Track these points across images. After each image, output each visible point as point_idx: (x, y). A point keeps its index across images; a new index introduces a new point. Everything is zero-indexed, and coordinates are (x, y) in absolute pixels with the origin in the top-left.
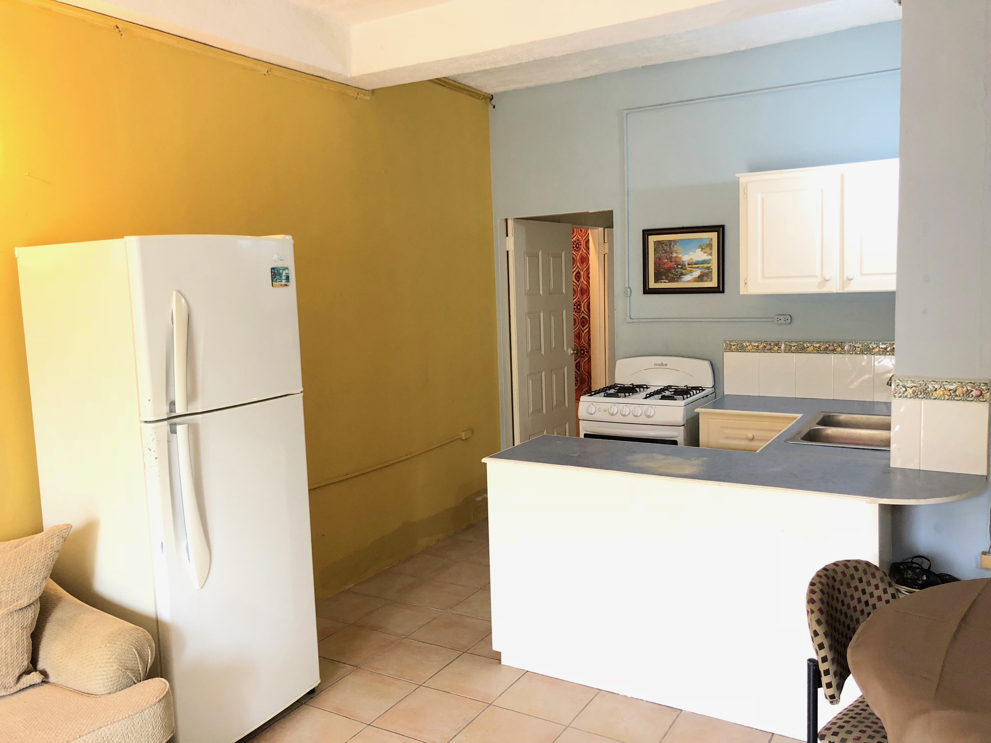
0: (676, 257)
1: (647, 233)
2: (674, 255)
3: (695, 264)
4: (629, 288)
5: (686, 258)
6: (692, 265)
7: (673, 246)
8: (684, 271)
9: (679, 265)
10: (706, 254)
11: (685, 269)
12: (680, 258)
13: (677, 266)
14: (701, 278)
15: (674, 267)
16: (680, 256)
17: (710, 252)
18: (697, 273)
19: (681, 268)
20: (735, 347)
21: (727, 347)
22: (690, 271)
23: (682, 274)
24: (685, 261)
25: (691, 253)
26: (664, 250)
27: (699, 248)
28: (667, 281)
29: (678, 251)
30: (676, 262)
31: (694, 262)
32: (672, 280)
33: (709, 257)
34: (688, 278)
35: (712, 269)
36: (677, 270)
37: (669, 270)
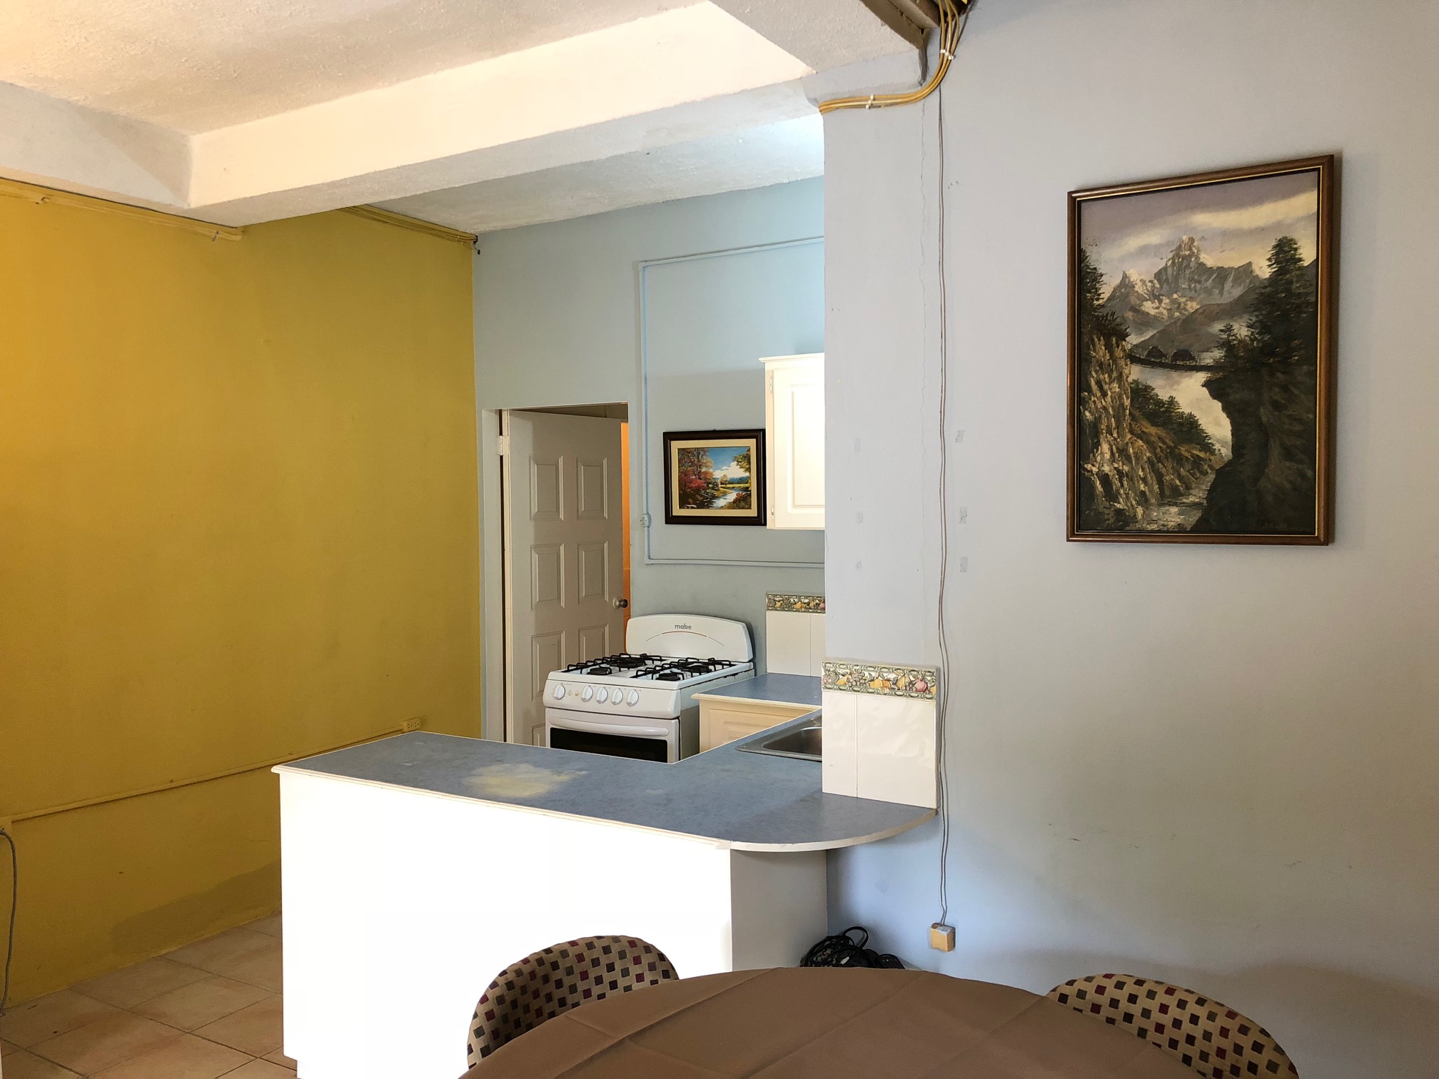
0: (706, 473)
1: (669, 437)
2: (704, 470)
3: (729, 483)
4: (648, 513)
5: (718, 474)
6: (726, 484)
7: (702, 455)
8: (716, 493)
9: (710, 483)
10: (743, 470)
11: (718, 490)
12: (711, 474)
13: (708, 486)
14: (736, 504)
15: (703, 486)
16: (711, 470)
17: (747, 466)
18: (732, 496)
19: (713, 489)
20: (779, 603)
21: (769, 602)
22: (724, 493)
23: (714, 497)
24: (717, 479)
25: (724, 468)
26: (691, 462)
27: (734, 461)
28: (695, 506)
29: (709, 464)
30: (706, 478)
31: (729, 480)
32: (701, 505)
33: (748, 474)
34: (721, 502)
35: (750, 491)
36: (708, 491)
37: (697, 490)
